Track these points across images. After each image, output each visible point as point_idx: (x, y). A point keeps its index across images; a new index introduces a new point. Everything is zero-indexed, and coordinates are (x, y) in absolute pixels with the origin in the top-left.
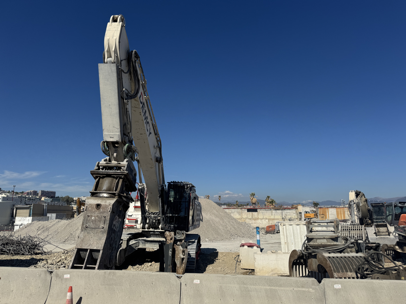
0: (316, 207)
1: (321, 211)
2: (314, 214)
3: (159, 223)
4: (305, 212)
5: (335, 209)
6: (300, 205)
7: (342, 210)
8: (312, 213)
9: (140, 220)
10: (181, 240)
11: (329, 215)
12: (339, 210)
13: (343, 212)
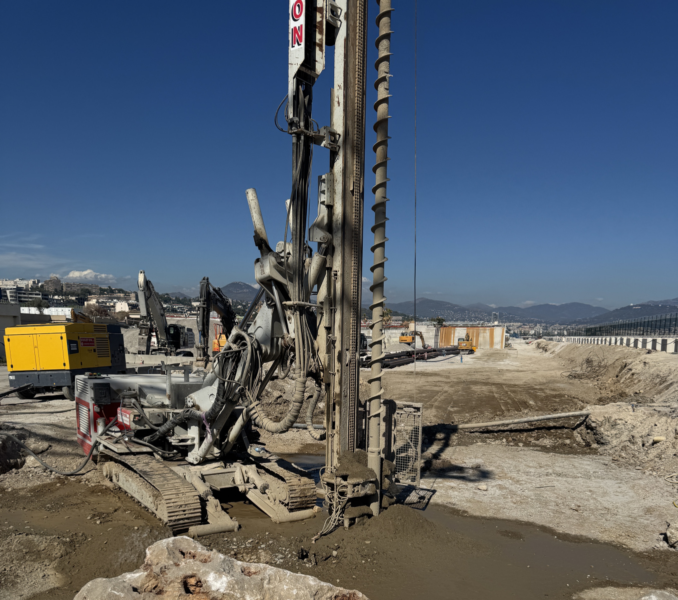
1: (443, 332)
3: (166, 345)
5: (465, 329)
9: (156, 342)
10: (173, 351)
11: (455, 338)
12: (471, 330)
13: (477, 333)
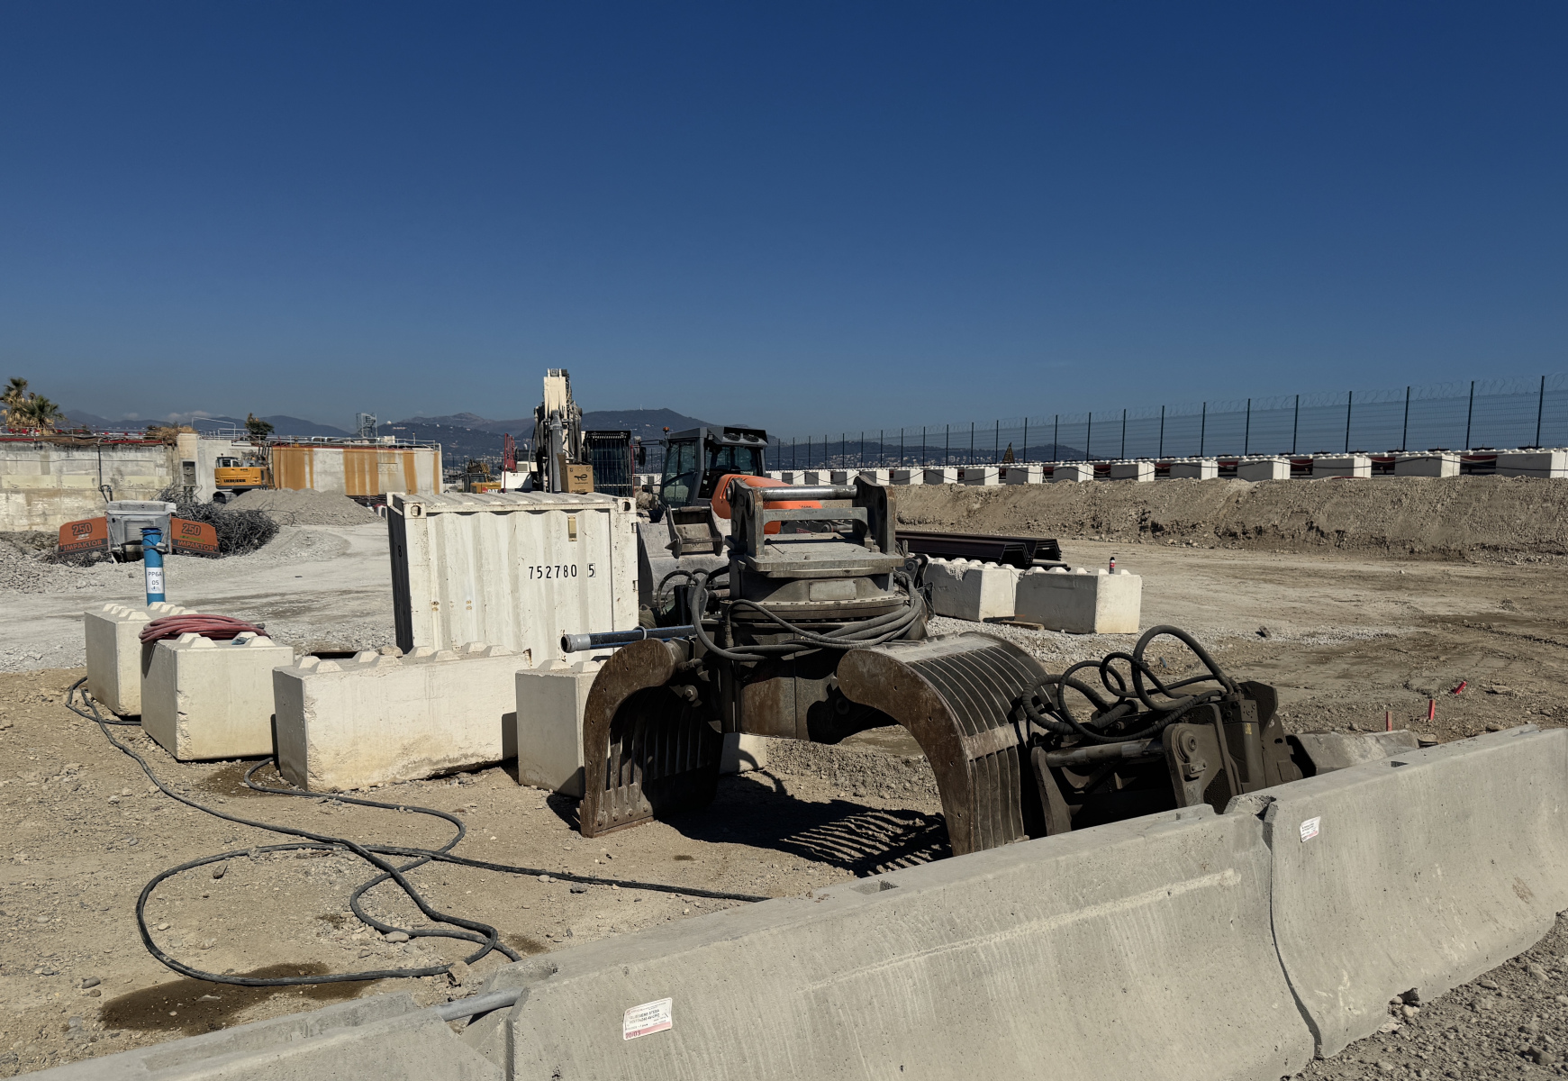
0: (260, 442)
1: (282, 458)
2: (262, 472)
4: (219, 458)
5: (339, 453)
6: (190, 430)
7: (366, 456)
8: (252, 465)
11: (315, 476)
12: (355, 455)
13: (371, 464)
